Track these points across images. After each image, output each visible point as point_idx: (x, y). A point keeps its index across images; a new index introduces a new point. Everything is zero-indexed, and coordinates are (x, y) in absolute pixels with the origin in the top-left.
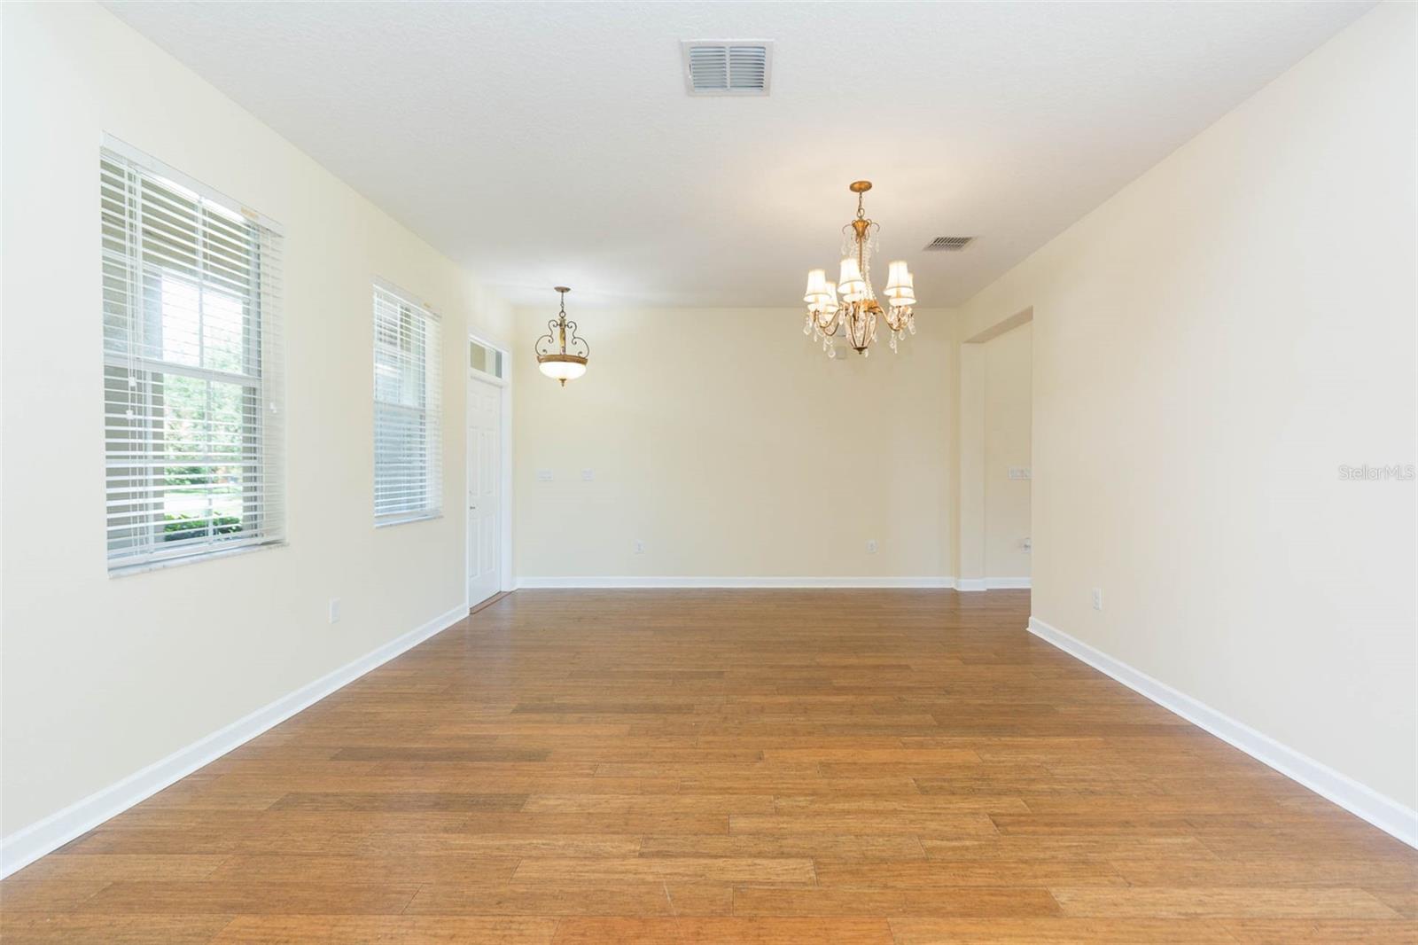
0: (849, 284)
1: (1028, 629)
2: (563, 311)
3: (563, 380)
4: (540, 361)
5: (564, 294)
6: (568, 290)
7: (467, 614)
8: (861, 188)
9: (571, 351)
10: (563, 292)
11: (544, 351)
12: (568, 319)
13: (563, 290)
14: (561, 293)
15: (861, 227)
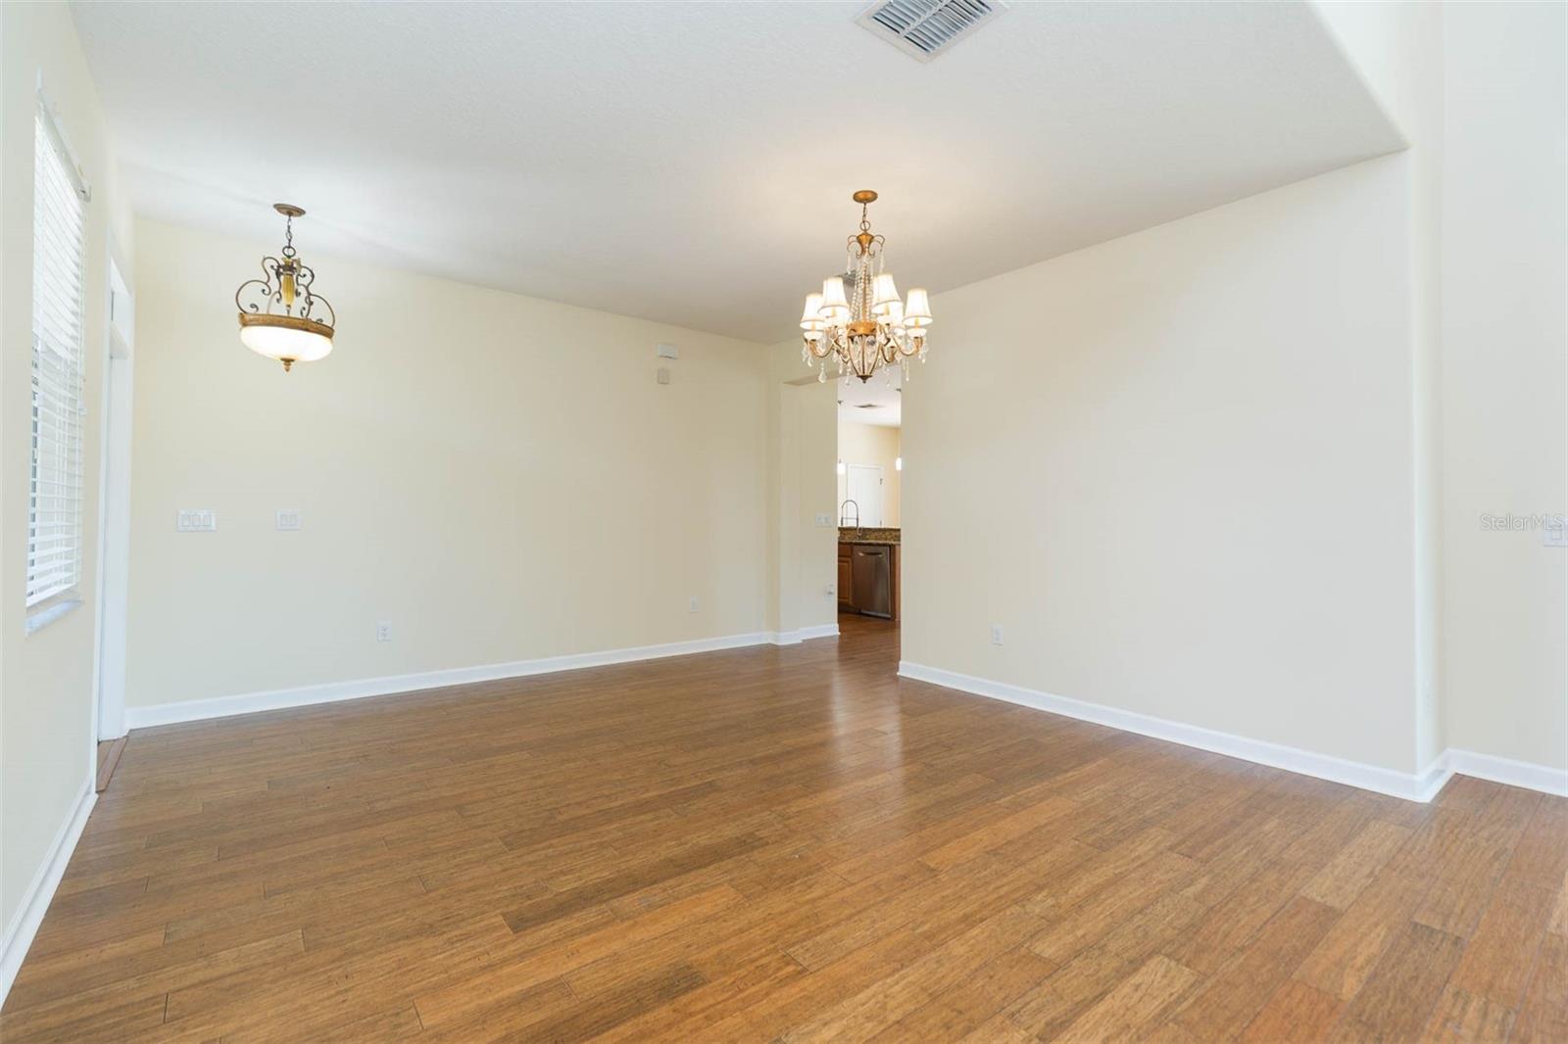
0: (884, 305)
1: (898, 674)
2: (289, 246)
3: (288, 361)
4: (245, 324)
6: (301, 212)
8: (865, 198)
9: (303, 312)
10: (290, 214)
11: (253, 306)
12: (298, 261)
13: (292, 211)
14: (287, 217)
15: (865, 240)
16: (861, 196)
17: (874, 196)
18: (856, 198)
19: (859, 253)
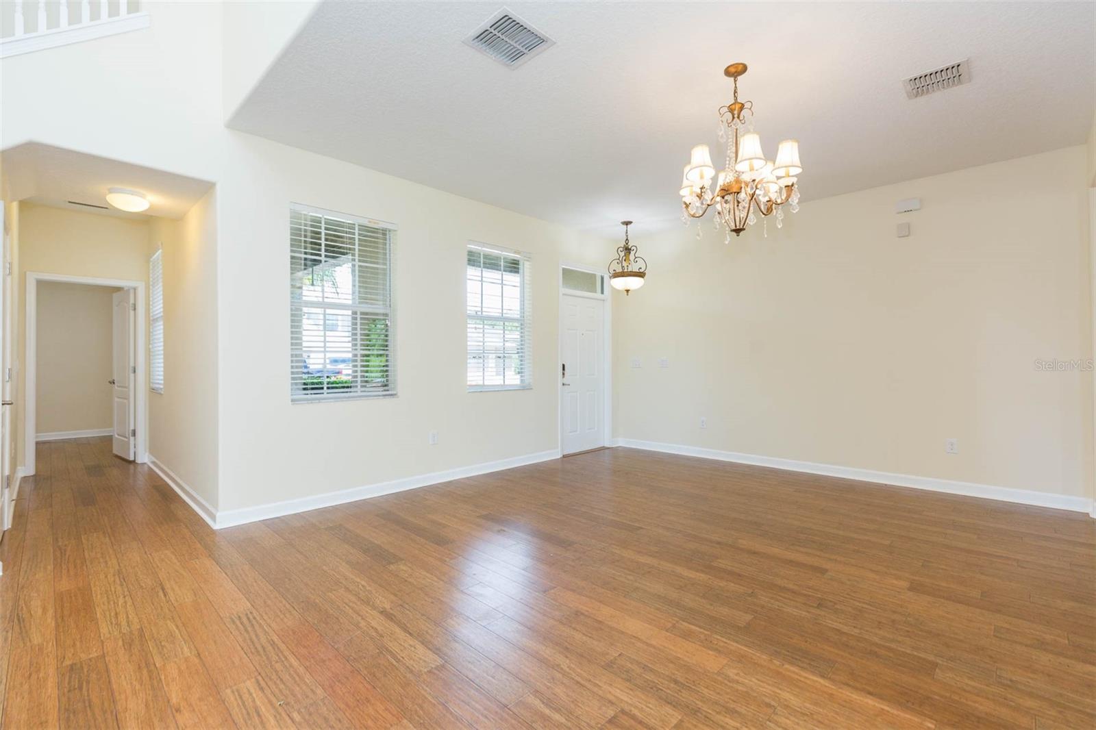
2: (627, 240)
3: (628, 291)
4: (611, 279)
5: (629, 226)
6: (631, 223)
7: (559, 456)
8: (736, 71)
9: (634, 268)
10: (627, 225)
11: (615, 270)
12: (630, 245)
13: (627, 223)
15: (736, 109)
16: (733, 70)
17: (744, 69)
18: (728, 73)
19: (730, 121)
